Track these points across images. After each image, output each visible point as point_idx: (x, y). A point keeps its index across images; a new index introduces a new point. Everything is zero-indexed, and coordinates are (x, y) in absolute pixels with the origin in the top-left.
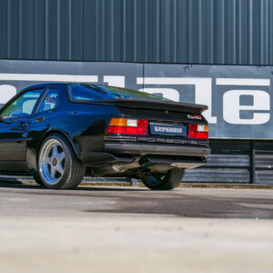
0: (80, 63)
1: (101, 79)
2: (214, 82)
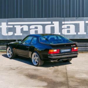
0: (46, 18)
1: (52, 23)
2: (85, 22)
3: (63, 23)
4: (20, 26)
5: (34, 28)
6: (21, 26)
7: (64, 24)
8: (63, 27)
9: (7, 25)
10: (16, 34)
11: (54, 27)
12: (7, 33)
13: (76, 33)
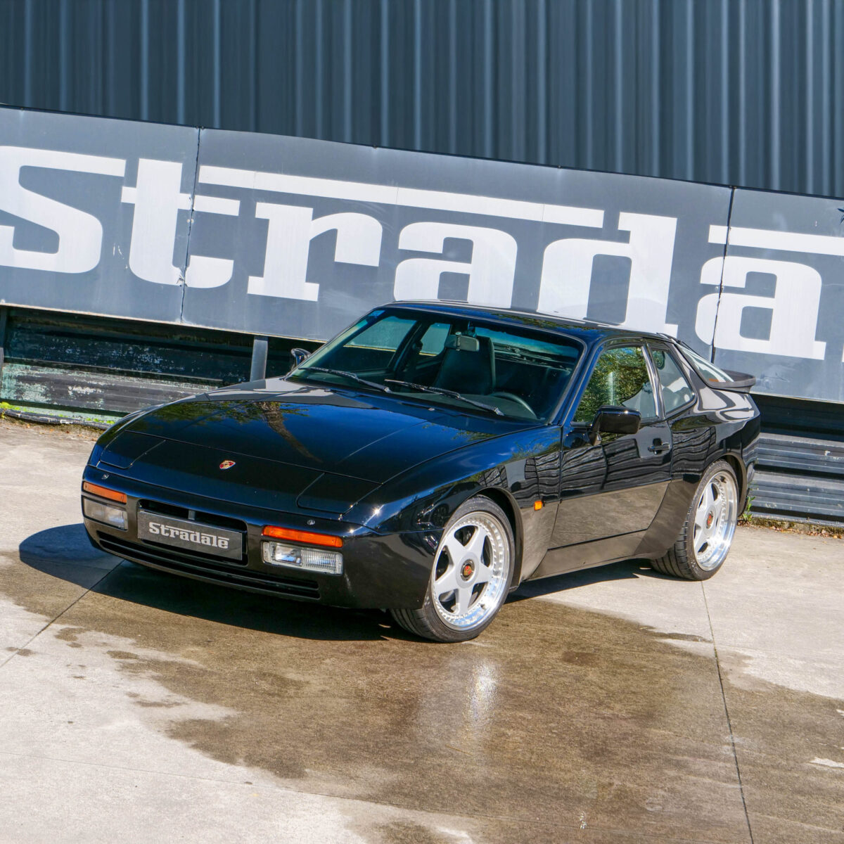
0: (560, 172)
1: (611, 220)
3: (717, 234)
4: (310, 211)
5: (439, 249)
6: (315, 216)
7: (725, 250)
8: (711, 271)
9: (183, 190)
10: (256, 286)
11: (627, 261)
12: (181, 261)
13: (829, 351)
